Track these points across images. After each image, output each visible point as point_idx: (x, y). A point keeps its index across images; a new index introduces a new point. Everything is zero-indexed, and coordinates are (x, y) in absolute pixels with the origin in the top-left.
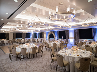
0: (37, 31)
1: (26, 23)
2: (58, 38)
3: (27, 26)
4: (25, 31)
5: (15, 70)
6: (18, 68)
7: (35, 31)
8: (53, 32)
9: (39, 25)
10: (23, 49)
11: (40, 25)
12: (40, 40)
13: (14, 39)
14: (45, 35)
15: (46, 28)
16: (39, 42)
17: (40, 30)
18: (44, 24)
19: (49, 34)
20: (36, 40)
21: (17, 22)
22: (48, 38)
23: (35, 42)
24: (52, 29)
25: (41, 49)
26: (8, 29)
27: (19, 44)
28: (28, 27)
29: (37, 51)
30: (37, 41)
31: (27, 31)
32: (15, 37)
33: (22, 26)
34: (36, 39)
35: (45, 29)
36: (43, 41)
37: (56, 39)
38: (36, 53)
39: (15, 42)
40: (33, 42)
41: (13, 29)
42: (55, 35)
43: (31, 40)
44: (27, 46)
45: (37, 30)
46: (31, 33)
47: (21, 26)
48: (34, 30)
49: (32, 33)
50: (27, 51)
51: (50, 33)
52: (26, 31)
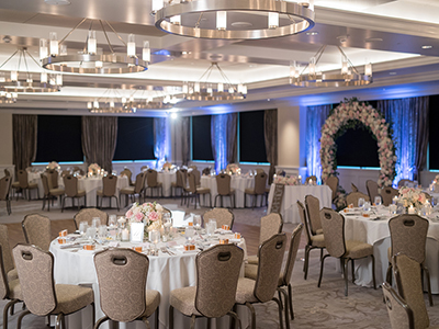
0: (223, 97)
1: (131, 20)
2: (419, 166)
3: (139, 51)
4: (110, 95)
7: (204, 93)
8: (374, 103)
9: (256, 34)
10: (115, 259)
11: (265, 34)
12: (242, 176)
13: (21, 163)
14: (289, 137)
15: (310, 70)
16: (240, 203)
17: (244, 90)
18: (305, 25)
19: (332, 125)
20: (208, 182)
22: (315, 167)
23: (196, 195)
24: (368, 71)
25: (283, 269)
27: (64, 209)
28: (146, 56)
29: (245, 287)
30: (214, 192)
31: (126, 95)
32: (31, 145)
33: (92, 47)
34: (207, 171)
35: (304, 78)
36: (281, 189)
37: (405, 170)
38: (235, 307)
39: (24, 191)
40: (184, 193)
41: (14, 77)
42: (396, 134)
43: (160, 180)
44: (146, 233)
45: (221, 89)
46: (162, 113)
47: (83, 46)
48: (191, 84)
49: (173, 116)
50: (155, 284)
51: (343, 114)
52: (123, 98)
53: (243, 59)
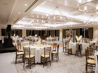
0: (53, 28)
4: (39, 27)
5: (36, 72)
6: (38, 69)
7: (51, 27)
17: (56, 27)
21: (33, 16)
24: (72, 25)
26: (22, 25)
28: (44, 22)
31: (41, 28)
35: (64, 26)
41: (27, 25)
48: (49, 26)
53: (56, 23)
